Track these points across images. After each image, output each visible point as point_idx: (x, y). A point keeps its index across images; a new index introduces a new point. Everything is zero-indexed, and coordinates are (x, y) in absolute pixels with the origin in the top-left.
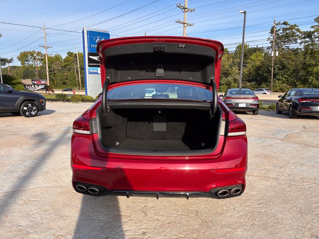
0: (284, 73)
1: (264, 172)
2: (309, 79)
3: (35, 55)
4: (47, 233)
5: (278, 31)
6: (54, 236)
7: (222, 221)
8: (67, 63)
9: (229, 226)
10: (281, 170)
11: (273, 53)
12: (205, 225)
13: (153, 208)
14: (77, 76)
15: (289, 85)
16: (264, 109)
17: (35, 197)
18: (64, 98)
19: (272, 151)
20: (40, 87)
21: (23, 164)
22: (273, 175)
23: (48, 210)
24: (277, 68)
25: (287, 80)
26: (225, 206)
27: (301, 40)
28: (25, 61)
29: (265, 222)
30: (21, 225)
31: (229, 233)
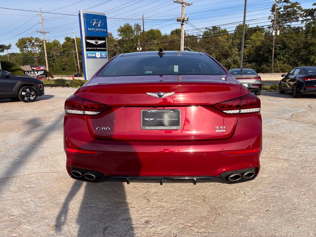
0: (285, 53)
1: (273, 153)
2: (311, 58)
3: (33, 41)
4: (41, 223)
5: (279, 9)
6: (48, 226)
7: (232, 208)
8: (65, 49)
9: (241, 213)
10: (291, 151)
11: (274, 32)
12: (214, 212)
13: (156, 194)
14: (76, 61)
15: (291, 65)
16: (265, 89)
17: (30, 184)
18: (63, 83)
19: (279, 131)
20: (40, 73)
21: (19, 149)
22: (284, 156)
23: (43, 197)
24: (278, 48)
25: (289, 60)
26: (235, 191)
27: (303, 19)
28: (24, 48)
29: (280, 207)
30: (14, 214)
31: (241, 220)
